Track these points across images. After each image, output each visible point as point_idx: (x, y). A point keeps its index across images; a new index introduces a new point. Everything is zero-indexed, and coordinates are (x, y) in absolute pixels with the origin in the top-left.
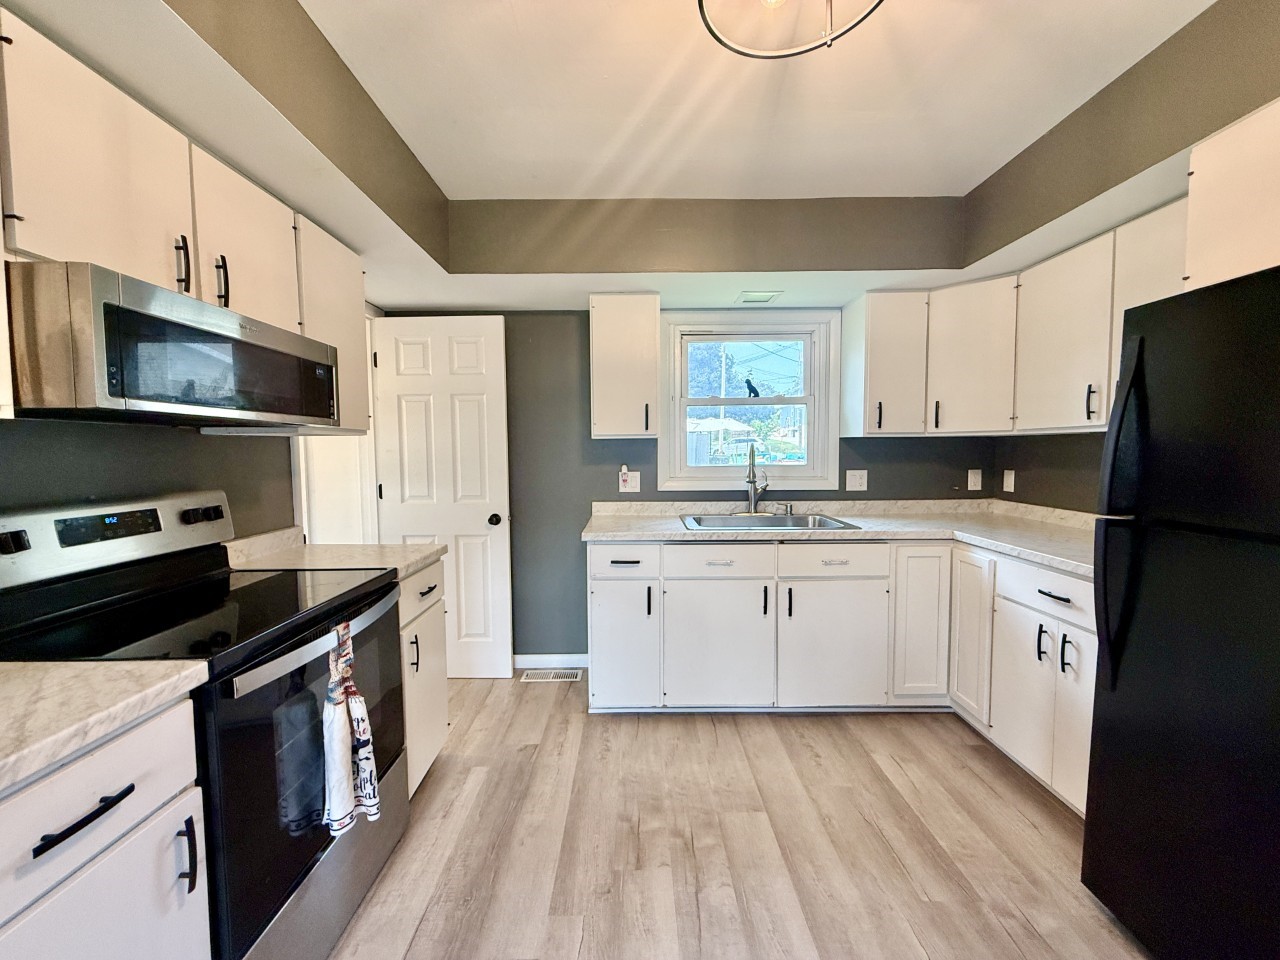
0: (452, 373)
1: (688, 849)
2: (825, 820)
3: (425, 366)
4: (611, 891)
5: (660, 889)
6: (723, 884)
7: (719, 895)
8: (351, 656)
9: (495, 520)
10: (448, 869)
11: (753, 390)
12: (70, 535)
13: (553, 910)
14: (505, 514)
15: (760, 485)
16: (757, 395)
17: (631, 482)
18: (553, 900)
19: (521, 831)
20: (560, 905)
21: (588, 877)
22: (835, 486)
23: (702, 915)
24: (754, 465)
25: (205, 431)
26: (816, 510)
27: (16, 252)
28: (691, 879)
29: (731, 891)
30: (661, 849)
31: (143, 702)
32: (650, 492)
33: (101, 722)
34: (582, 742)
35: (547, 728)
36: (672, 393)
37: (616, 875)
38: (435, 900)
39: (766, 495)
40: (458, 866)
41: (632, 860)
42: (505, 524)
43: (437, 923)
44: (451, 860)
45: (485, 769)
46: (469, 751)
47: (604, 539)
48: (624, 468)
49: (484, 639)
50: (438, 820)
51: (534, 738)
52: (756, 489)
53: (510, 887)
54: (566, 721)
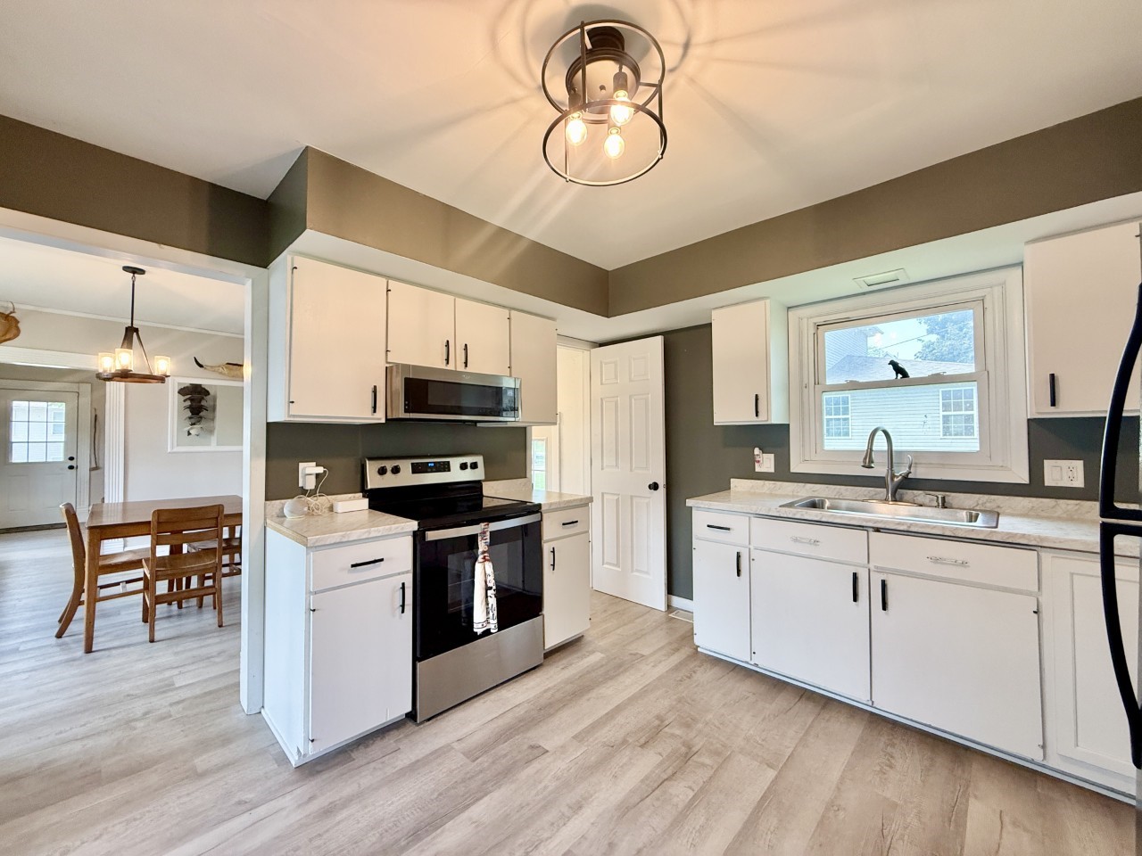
0: (631, 381)
1: (685, 757)
2: (832, 806)
3: (616, 378)
4: (614, 748)
5: (646, 764)
6: (690, 788)
7: (681, 791)
8: (488, 540)
9: (655, 486)
10: (545, 691)
11: (898, 370)
12: (417, 469)
13: (575, 737)
14: (662, 482)
15: (901, 471)
16: (905, 375)
17: (766, 463)
18: (580, 733)
19: (593, 694)
20: (579, 738)
21: (609, 733)
22: (1024, 478)
23: (657, 792)
24: (871, 450)
25: (479, 425)
26: (989, 506)
27: (390, 363)
28: (670, 772)
29: (691, 794)
30: (665, 747)
31: (390, 529)
32: (783, 473)
33: (375, 531)
34: (676, 666)
35: (660, 649)
36: (806, 381)
37: (624, 742)
38: (528, 701)
39: (908, 483)
40: (549, 694)
41: (642, 741)
42: (662, 491)
43: (521, 712)
44: (549, 689)
45: (602, 655)
46: (602, 643)
47: (702, 506)
48: (757, 451)
49: (645, 576)
50: (559, 669)
51: (646, 652)
52: (893, 476)
53: (565, 716)
54: (677, 650)
